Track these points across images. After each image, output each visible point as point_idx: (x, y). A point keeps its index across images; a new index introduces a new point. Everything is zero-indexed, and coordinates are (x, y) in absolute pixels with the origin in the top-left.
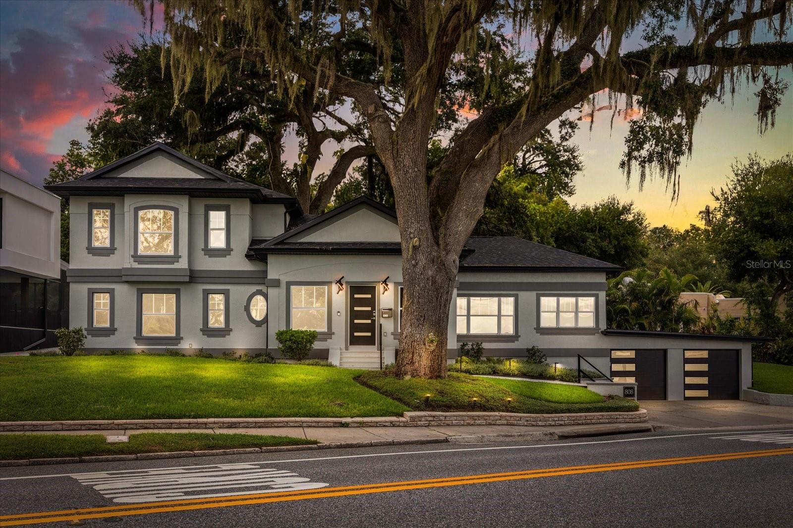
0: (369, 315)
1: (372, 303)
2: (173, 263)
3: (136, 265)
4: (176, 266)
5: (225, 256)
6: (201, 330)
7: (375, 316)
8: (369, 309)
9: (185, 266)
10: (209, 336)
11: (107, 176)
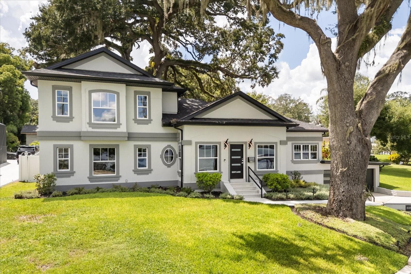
0: (240, 161)
1: (241, 154)
2: (116, 128)
3: (90, 129)
4: (118, 130)
5: (147, 124)
6: (133, 171)
7: (243, 162)
8: (240, 157)
9: (125, 130)
10: (138, 174)
11: (66, 67)
